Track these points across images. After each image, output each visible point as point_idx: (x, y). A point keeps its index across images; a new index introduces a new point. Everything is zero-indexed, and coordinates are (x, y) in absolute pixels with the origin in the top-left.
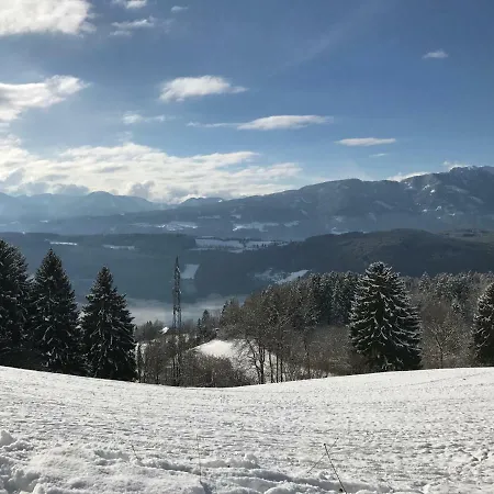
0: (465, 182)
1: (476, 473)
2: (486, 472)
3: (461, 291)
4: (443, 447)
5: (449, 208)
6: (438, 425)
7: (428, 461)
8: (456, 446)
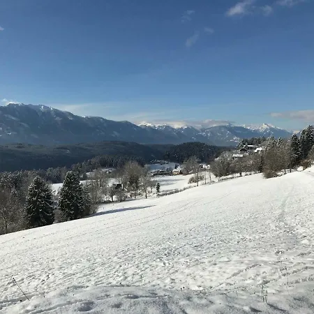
0: (17, 113)
1: (45, 287)
2: (51, 285)
3: (17, 183)
4: (23, 279)
5: (7, 130)
6: (15, 268)
7: (16, 290)
8: (30, 276)
